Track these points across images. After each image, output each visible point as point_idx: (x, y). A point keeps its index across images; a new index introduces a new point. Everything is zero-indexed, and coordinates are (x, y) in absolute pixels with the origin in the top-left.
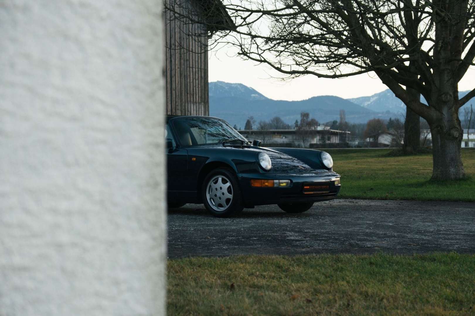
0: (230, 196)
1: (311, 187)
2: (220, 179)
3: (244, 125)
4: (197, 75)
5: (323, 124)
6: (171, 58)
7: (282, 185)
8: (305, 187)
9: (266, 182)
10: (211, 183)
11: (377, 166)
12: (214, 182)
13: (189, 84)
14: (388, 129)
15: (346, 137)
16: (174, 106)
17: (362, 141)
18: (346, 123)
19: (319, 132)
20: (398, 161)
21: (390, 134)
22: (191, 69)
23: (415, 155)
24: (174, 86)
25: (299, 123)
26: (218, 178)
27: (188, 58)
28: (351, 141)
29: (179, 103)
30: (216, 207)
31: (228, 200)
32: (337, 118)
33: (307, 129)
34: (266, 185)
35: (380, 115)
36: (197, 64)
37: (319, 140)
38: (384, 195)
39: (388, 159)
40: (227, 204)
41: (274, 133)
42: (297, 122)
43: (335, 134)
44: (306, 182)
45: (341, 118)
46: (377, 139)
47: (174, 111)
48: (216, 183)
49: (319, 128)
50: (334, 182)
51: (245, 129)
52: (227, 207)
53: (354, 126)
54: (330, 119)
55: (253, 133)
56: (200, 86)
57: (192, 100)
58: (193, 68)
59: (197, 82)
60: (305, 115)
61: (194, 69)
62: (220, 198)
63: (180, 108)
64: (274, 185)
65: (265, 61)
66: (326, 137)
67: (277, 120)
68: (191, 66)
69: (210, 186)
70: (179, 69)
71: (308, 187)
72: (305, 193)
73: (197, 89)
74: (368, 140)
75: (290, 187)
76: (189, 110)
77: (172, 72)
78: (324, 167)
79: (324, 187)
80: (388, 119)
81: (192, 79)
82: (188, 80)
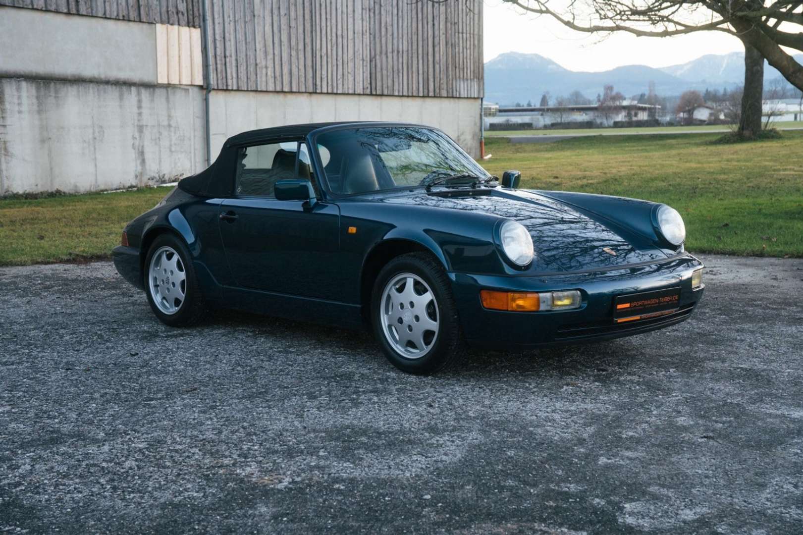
0: (434, 326)
1: (634, 304)
2: (410, 283)
3: (540, 101)
4: (468, 42)
5: (630, 98)
6: (433, 21)
7: (559, 303)
8: (619, 307)
9: (519, 298)
10: (391, 289)
11: (709, 163)
12: (397, 287)
13: (457, 55)
14: (705, 101)
15: (655, 112)
16: (437, 85)
17: (674, 117)
18: (656, 95)
19: (624, 108)
20: (736, 152)
21: (707, 107)
22: (461, 35)
23: (755, 140)
24: (437, 58)
25: (602, 98)
26: (405, 278)
27: (456, 21)
28: (662, 116)
29: (444, 81)
30: (402, 347)
31: (428, 335)
32: (645, 90)
33: (611, 104)
34: (519, 306)
35: (694, 85)
36: (468, 29)
37: (625, 116)
38: (756, 247)
39: (720, 148)
40: (427, 343)
41: (573, 109)
42: (599, 96)
43: (643, 109)
44: (622, 293)
45: (650, 91)
46: (692, 113)
47: (437, 91)
48: (401, 290)
49: (625, 103)
50: (690, 280)
51: (541, 105)
52: (427, 349)
53: (664, 99)
54: (638, 92)
55: (548, 110)
56: (472, 57)
57: (461, 76)
58: (463, 33)
59: (468, 51)
60: (609, 88)
61: (465, 35)
62: (410, 328)
63: (445, 87)
64: (539, 306)
65: (548, 11)
66: (633, 113)
67: (577, 95)
68: (461, 31)
69: (389, 297)
70: (444, 36)
71: (628, 305)
72: (620, 320)
73: (468, 61)
74: (681, 115)
75: (580, 307)
76: (458, 89)
77: (435, 39)
78: (664, 243)
79: (666, 299)
80: (704, 90)
81: (461, 48)
82: (457, 50)
